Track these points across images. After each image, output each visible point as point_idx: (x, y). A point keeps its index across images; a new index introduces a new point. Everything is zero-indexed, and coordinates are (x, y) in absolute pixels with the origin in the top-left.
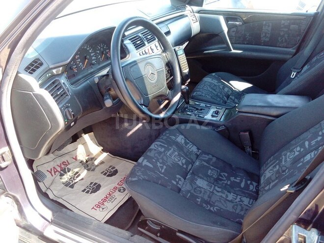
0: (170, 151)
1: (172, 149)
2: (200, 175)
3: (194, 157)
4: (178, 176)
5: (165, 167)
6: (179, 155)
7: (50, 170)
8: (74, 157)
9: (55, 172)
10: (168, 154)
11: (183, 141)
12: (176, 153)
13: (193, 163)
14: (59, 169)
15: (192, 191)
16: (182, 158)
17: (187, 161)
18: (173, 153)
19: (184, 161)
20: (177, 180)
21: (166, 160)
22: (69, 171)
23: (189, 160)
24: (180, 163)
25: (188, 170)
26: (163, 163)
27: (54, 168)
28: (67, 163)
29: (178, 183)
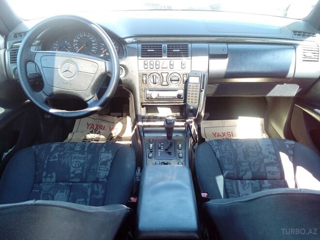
0: (80, 155)
1: (85, 156)
2: (72, 194)
3: (91, 178)
4: (54, 174)
6: (82, 165)
7: (89, 124)
8: (111, 128)
9: (91, 127)
10: (74, 155)
11: (104, 160)
12: (82, 161)
13: (83, 181)
14: (95, 127)
15: (42, 193)
16: (81, 168)
17: (82, 174)
19: (78, 172)
20: (49, 175)
21: (65, 157)
22: (98, 134)
23: (84, 175)
24: (72, 169)
25: (70, 181)
26: (60, 156)
27: (93, 125)
28: (103, 128)
29: (46, 177)
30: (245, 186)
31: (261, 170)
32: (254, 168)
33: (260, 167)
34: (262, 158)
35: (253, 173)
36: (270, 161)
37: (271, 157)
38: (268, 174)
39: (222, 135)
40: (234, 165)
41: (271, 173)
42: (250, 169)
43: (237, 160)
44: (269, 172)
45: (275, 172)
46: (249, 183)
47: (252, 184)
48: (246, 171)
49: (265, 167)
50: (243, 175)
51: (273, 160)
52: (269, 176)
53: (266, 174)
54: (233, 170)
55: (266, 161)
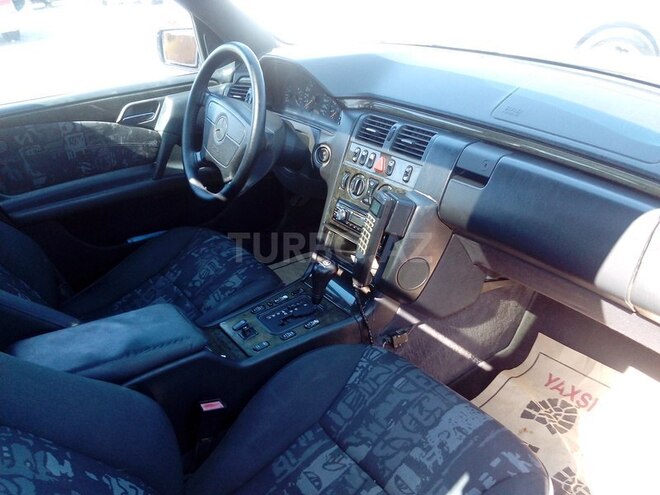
0: (217, 264)
1: (220, 268)
4: (180, 272)
5: (196, 256)
6: (209, 277)
10: (213, 260)
11: (228, 284)
12: (212, 273)
13: (191, 299)
16: (203, 281)
17: (198, 289)
18: (213, 267)
19: (198, 284)
20: (176, 271)
23: (198, 292)
24: (197, 278)
25: (184, 290)
29: (172, 271)
30: (333, 462)
31: (389, 463)
32: (382, 448)
33: (393, 456)
34: (416, 441)
35: (370, 454)
36: (423, 460)
37: (434, 454)
38: (392, 481)
39: (568, 390)
40: (357, 413)
41: (400, 482)
42: (374, 445)
43: (372, 411)
44: (398, 478)
45: (407, 487)
46: (345, 466)
47: (348, 472)
48: (364, 441)
49: (403, 461)
50: (352, 444)
51: (429, 464)
52: (391, 484)
53: (390, 476)
54: (346, 421)
55: (416, 453)
